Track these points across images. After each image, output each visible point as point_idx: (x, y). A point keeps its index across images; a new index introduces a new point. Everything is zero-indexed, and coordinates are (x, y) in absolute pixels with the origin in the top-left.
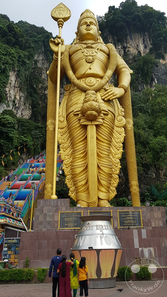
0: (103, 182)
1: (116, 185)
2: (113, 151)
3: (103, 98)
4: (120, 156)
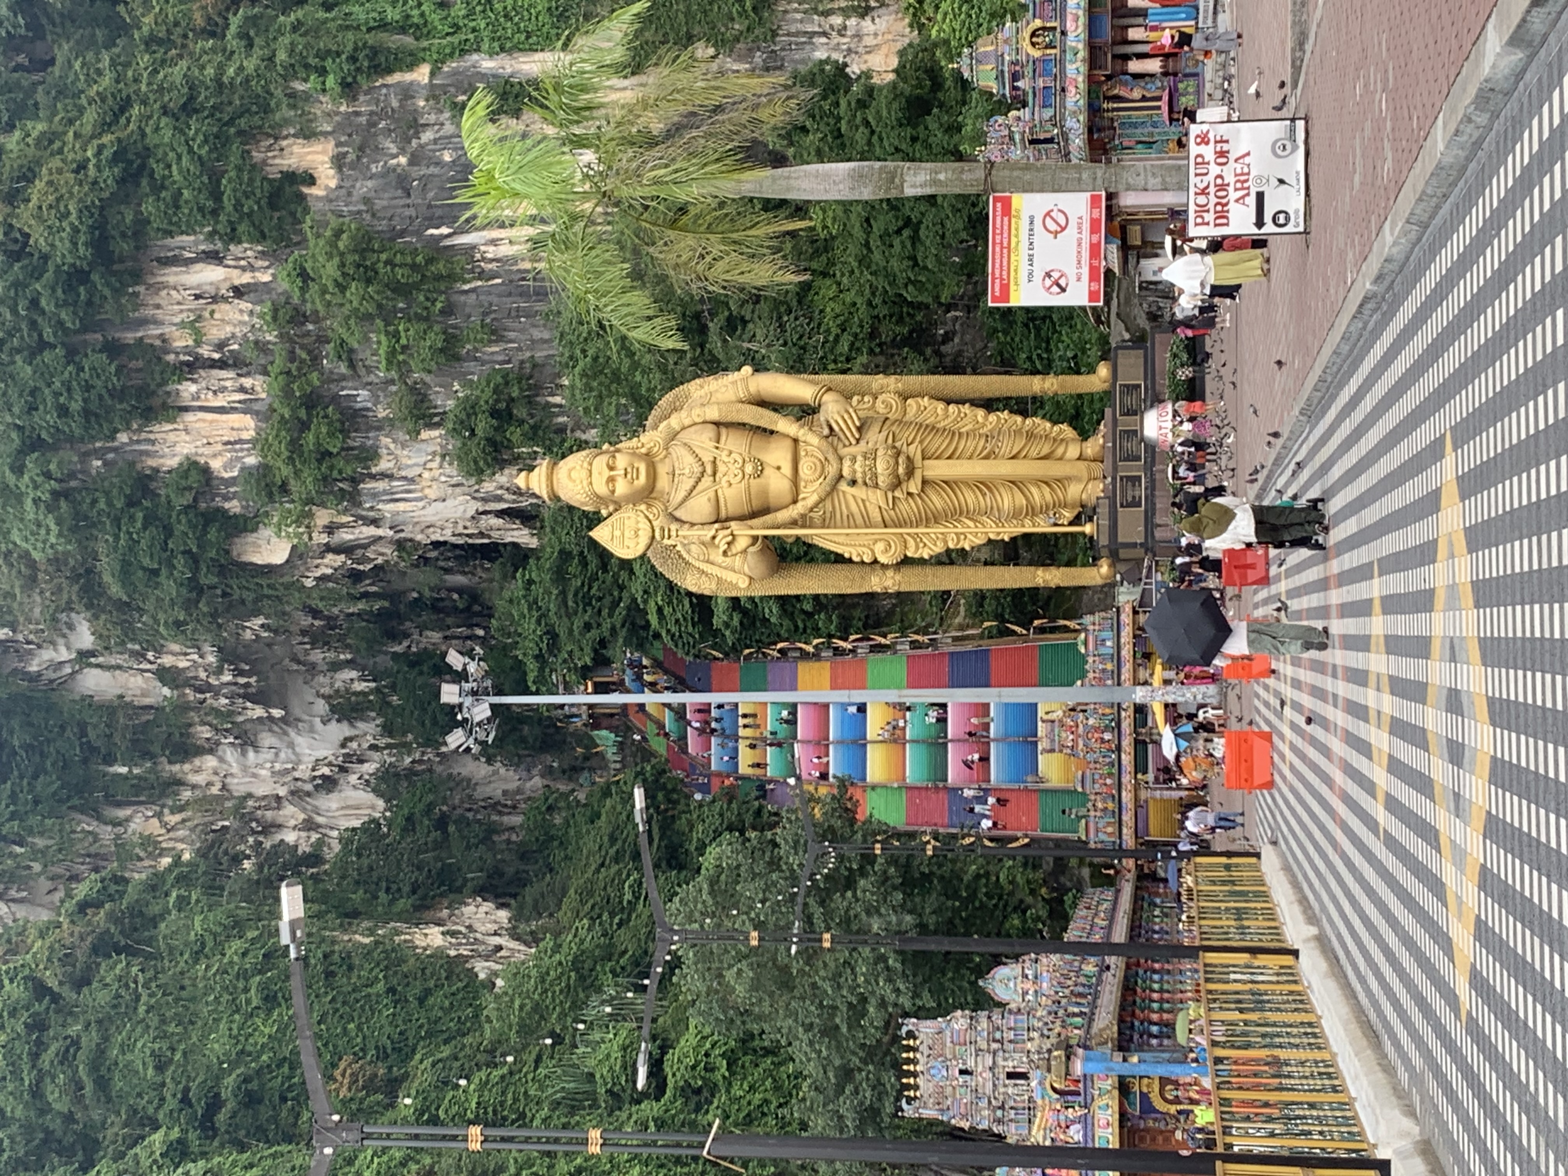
0: (1046, 450)
1: (1048, 425)
2: (970, 427)
3: (854, 442)
4: (981, 413)
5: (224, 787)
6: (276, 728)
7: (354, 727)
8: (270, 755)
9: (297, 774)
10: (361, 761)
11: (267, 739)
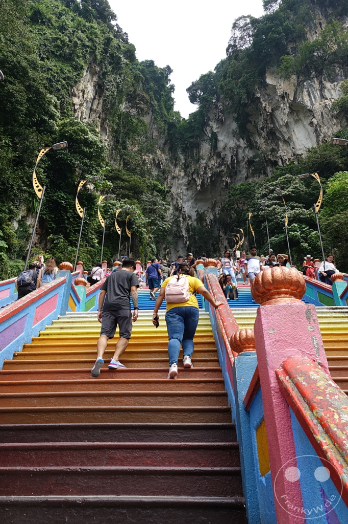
5: (174, 178)
6: (194, 195)
7: (195, 221)
8: (185, 193)
9: (179, 198)
10: (183, 219)
11: (190, 193)
